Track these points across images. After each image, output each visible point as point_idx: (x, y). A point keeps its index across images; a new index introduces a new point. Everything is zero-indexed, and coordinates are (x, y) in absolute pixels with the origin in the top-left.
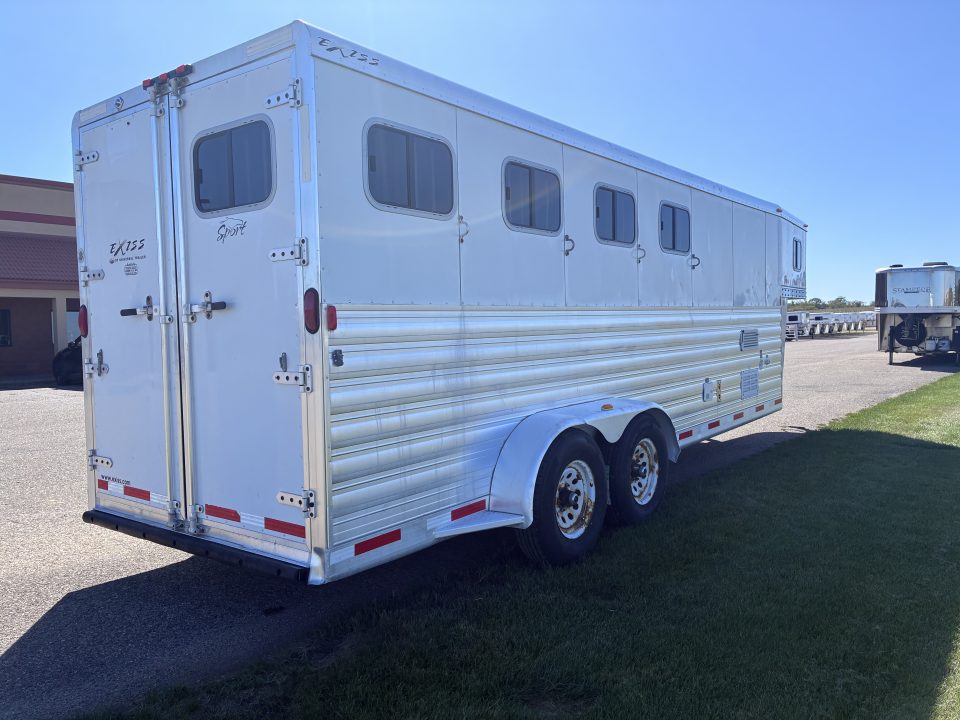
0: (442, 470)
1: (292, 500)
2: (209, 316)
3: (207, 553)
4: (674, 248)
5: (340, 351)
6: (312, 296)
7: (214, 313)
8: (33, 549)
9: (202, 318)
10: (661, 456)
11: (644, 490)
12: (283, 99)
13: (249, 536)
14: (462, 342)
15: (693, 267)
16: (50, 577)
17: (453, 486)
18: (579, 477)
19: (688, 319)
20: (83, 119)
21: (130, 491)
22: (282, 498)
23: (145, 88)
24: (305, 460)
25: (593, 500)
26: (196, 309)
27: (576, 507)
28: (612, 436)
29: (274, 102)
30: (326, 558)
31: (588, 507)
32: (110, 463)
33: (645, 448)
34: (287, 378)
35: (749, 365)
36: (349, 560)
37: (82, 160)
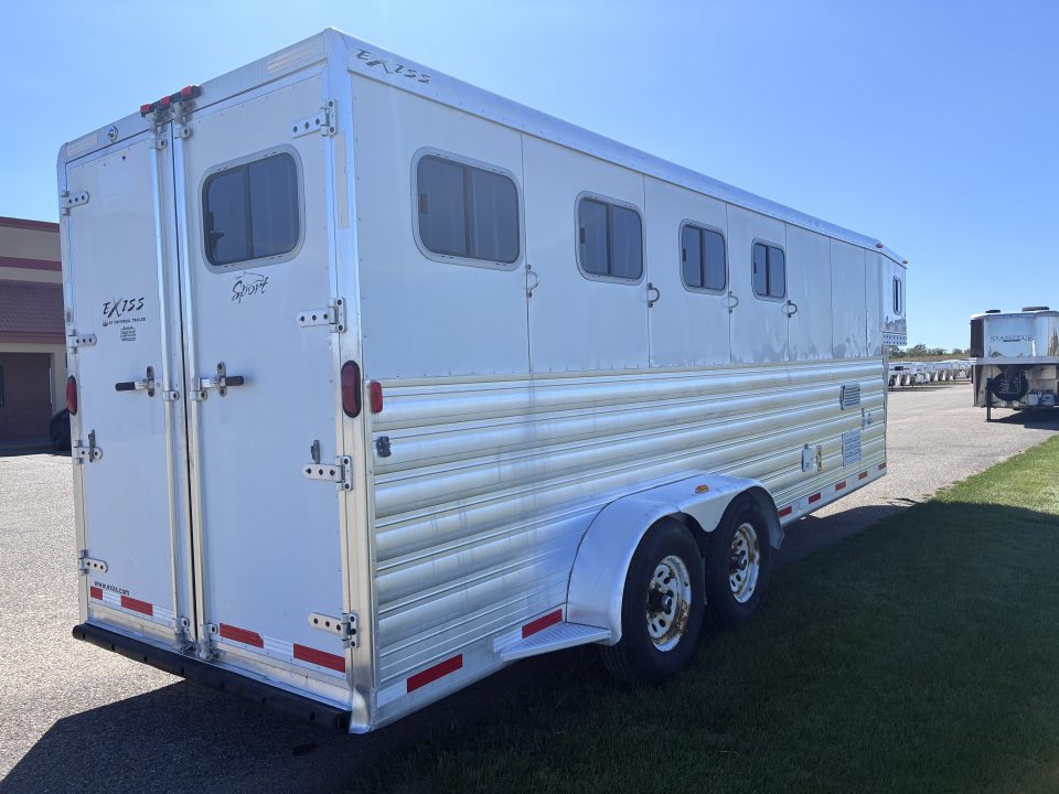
0: (510, 576)
1: (328, 624)
2: (222, 392)
3: (222, 685)
4: (768, 294)
5: (387, 439)
6: (351, 371)
7: (230, 389)
8: (16, 662)
9: (214, 394)
10: (762, 543)
11: (744, 584)
12: (313, 126)
13: (274, 666)
14: (532, 417)
15: (789, 316)
16: (34, 700)
17: (524, 595)
18: (672, 575)
19: (785, 375)
20: (70, 153)
21: (129, 603)
22: (316, 621)
23: (143, 114)
24: (345, 576)
25: (689, 602)
26: (206, 384)
27: (668, 612)
28: (709, 523)
29: (302, 129)
30: (372, 700)
31: (682, 611)
32: (105, 567)
33: (744, 534)
34: (321, 472)
35: (850, 426)
36: (400, 699)
37: (71, 200)
